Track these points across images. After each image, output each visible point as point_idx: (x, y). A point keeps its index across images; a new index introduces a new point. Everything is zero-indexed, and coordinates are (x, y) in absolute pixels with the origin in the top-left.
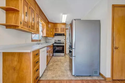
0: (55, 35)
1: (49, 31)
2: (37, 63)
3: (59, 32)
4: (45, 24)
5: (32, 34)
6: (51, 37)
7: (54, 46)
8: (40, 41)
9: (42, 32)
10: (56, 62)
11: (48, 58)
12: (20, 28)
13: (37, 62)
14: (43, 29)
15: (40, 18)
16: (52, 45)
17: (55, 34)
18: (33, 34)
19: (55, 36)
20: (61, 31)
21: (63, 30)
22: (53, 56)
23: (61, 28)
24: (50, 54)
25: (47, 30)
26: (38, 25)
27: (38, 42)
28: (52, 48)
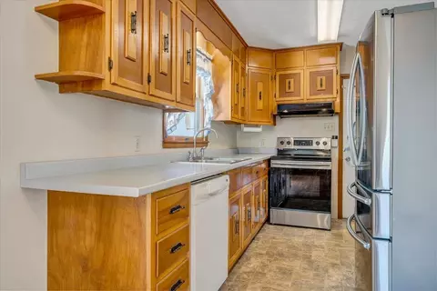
0: (281, 114)
1: (248, 95)
2: (177, 251)
3: (304, 95)
4: (225, 60)
5: (165, 110)
6: (257, 126)
7: (271, 171)
8: (203, 143)
9: (215, 99)
10: (281, 255)
11: (237, 232)
12: (106, 86)
13: (176, 248)
14: (217, 88)
15: (198, 34)
16: (264, 166)
17: (279, 106)
18: (170, 111)
19: (278, 118)
20: (314, 91)
21: (322, 80)
22: (268, 220)
23: (313, 75)
24: (248, 214)
25: (237, 90)
26: (188, 68)
27: (191, 150)
28: (261, 180)
